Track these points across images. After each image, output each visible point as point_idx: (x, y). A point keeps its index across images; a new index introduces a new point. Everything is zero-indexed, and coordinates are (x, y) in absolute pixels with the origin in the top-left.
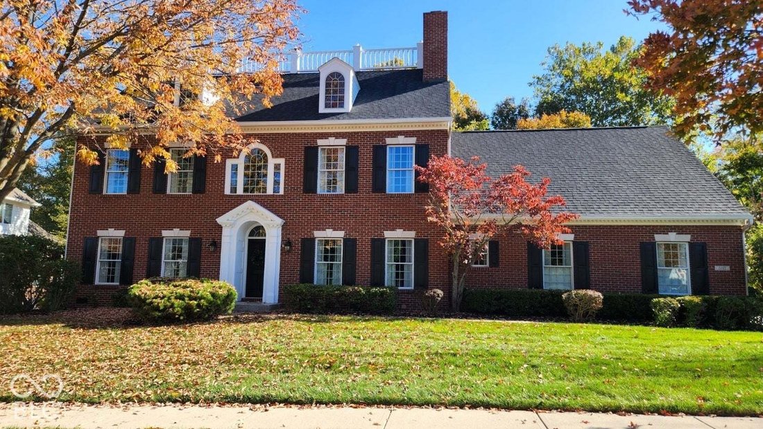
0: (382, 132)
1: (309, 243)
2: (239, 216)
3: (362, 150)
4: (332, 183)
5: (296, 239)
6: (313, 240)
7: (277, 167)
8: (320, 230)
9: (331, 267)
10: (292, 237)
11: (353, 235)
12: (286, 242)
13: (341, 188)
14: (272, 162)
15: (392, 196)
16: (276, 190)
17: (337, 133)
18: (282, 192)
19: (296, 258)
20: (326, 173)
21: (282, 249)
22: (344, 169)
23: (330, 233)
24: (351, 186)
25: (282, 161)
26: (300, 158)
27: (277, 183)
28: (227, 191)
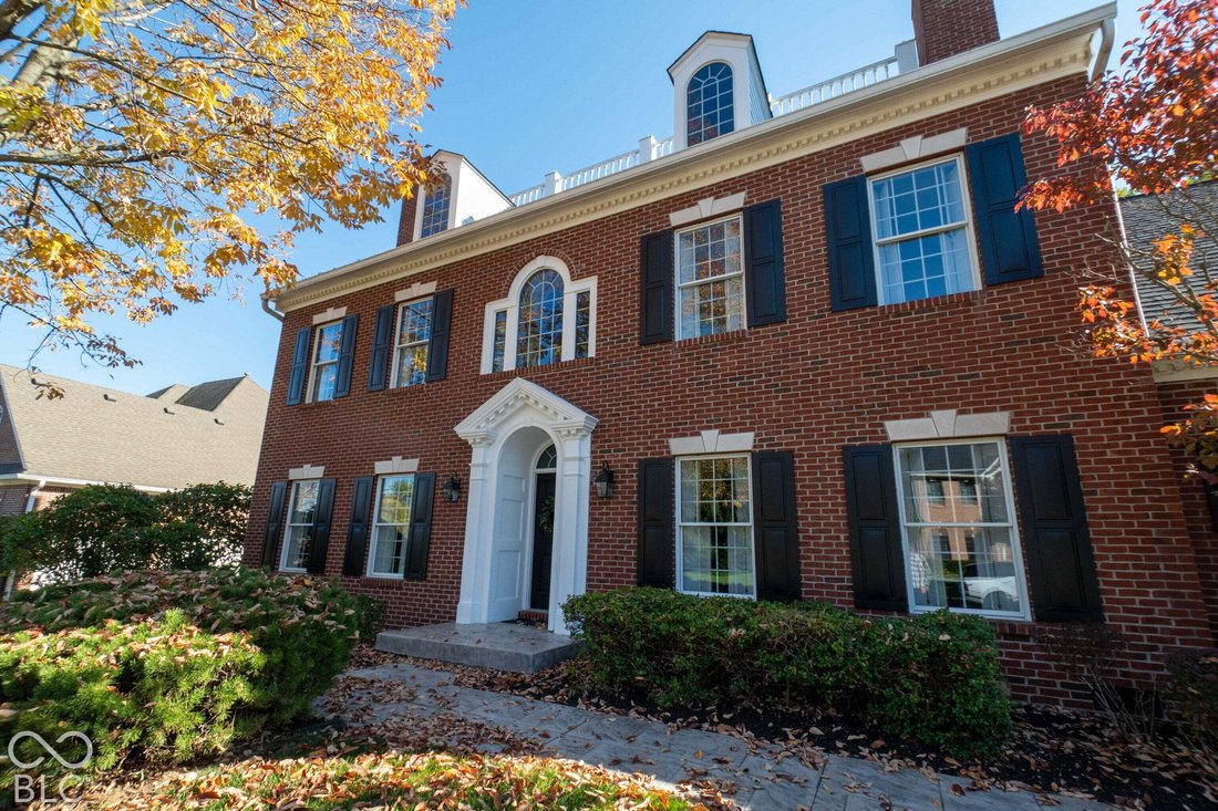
0: (847, 146)
1: (657, 474)
2: (500, 419)
3: (789, 209)
4: (712, 309)
5: (626, 462)
6: (669, 462)
7: (583, 301)
8: (685, 435)
9: (721, 537)
10: (615, 459)
11: (782, 442)
12: (604, 475)
13: (737, 315)
14: (571, 289)
15: (897, 310)
16: (581, 350)
17: (718, 185)
18: (592, 353)
19: (626, 512)
20: (696, 290)
21: (593, 492)
22: (743, 270)
23: (711, 442)
24: (766, 306)
25: (591, 284)
26: (630, 268)
27: (582, 335)
28: (486, 368)
